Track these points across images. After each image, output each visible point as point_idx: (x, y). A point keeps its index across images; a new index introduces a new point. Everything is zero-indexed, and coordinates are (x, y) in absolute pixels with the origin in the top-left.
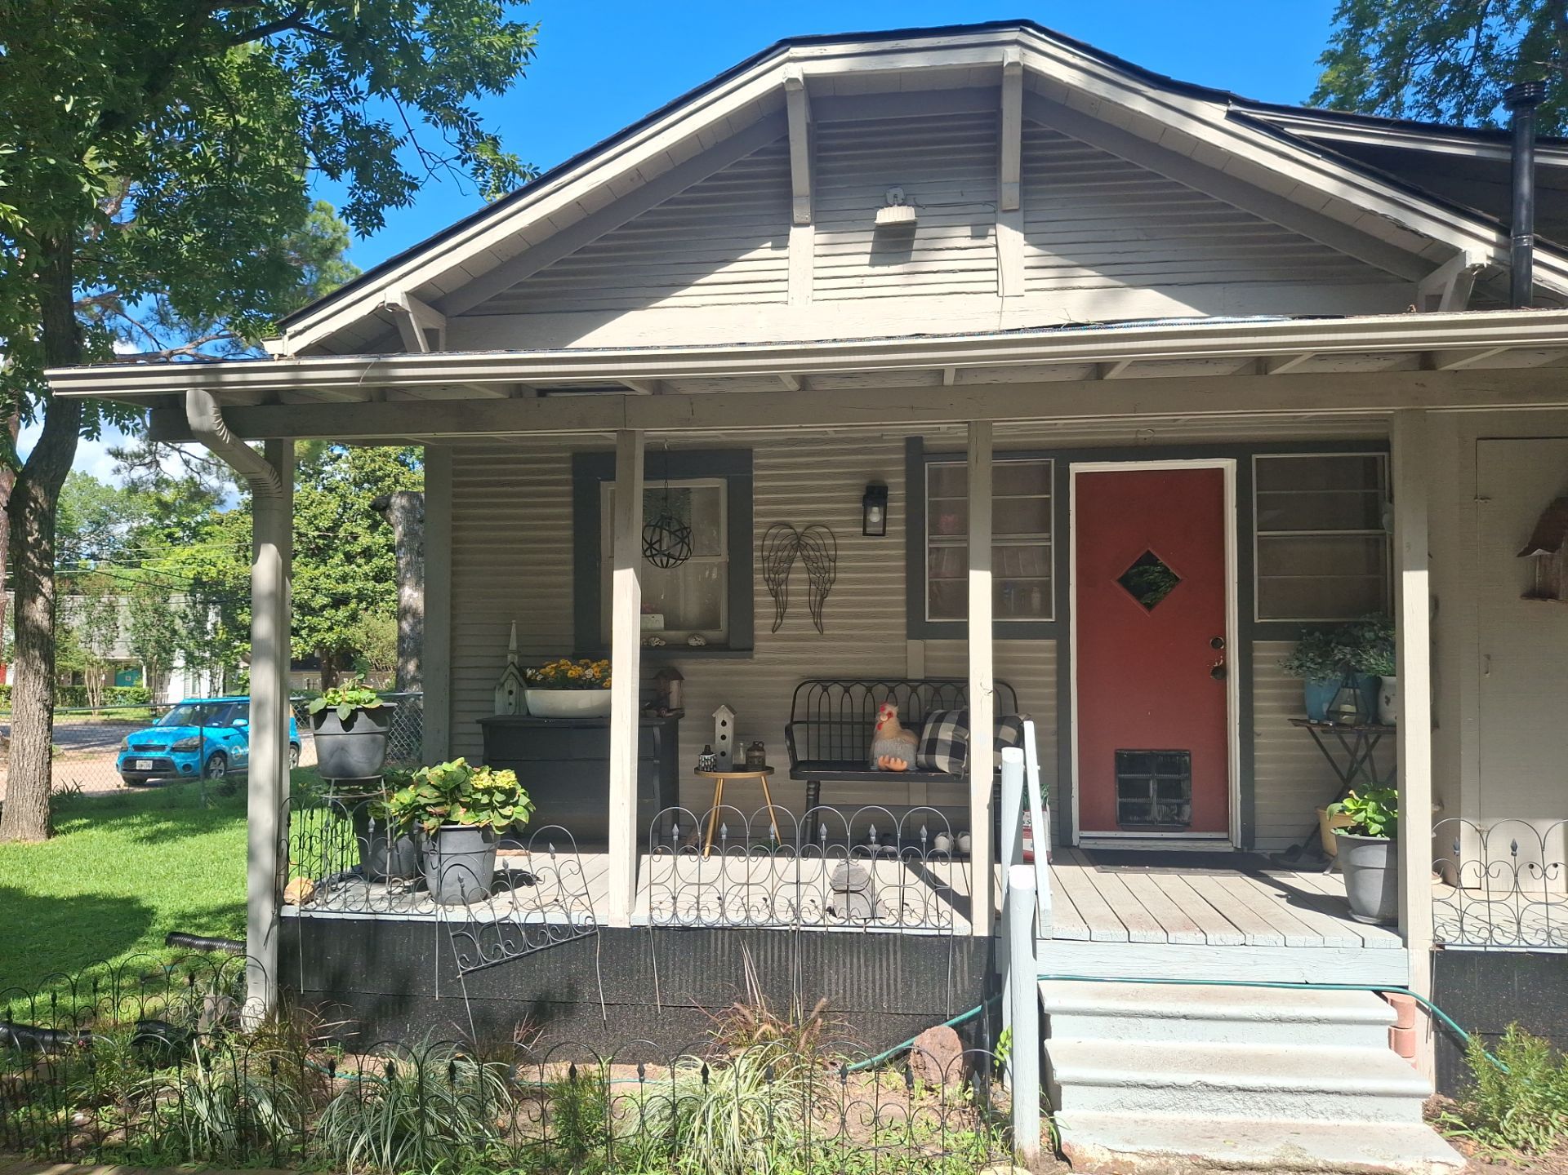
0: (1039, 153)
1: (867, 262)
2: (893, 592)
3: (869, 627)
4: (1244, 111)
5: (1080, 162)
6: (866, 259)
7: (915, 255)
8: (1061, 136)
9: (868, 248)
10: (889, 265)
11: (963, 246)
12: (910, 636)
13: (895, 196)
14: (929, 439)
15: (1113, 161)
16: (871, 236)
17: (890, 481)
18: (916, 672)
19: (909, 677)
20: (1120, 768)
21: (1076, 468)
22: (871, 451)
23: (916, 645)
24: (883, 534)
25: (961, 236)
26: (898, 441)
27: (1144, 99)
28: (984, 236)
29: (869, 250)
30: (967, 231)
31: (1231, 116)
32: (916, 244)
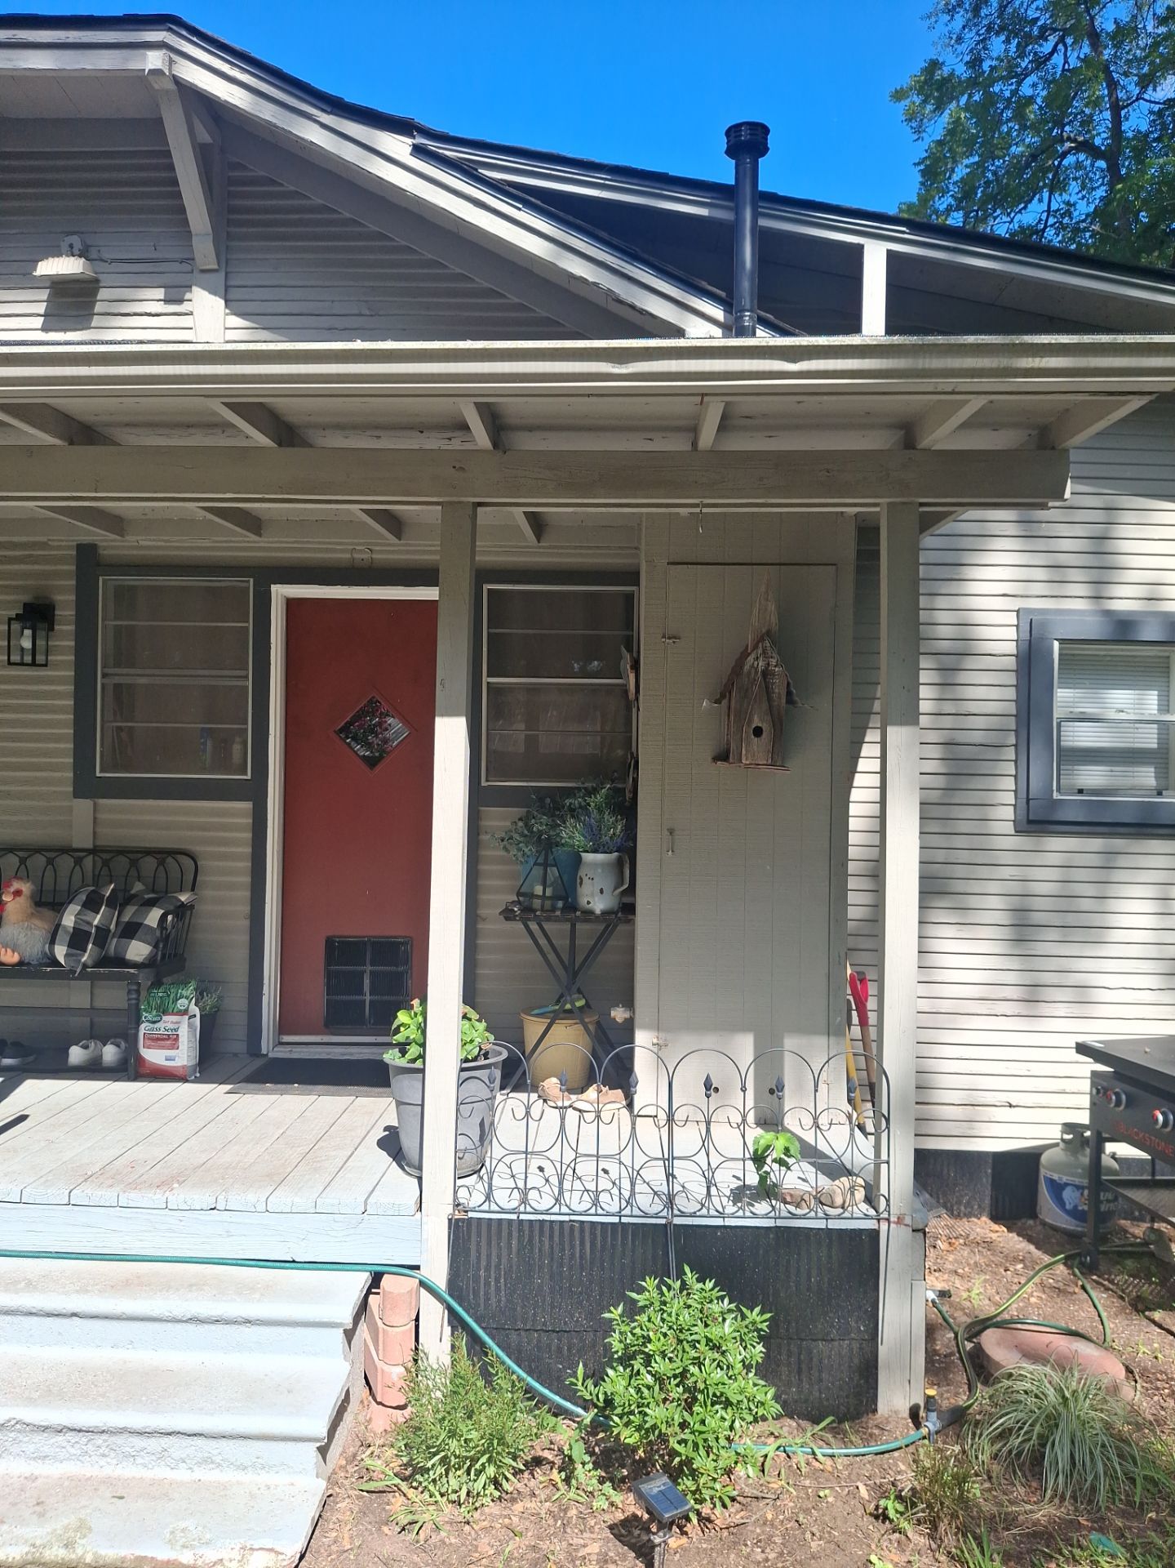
0: (248, 203)
1: (40, 326)
2: (58, 739)
3: (27, 782)
4: (432, 145)
5: (297, 216)
6: (38, 322)
7: (96, 320)
8: (273, 182)
9: (41, 308)
10: (65, 330)
11: (153, 311)
12: (77, 794)
13: (71, 246)
14: (105, 548)
15: (335, 216)
16: (44, 294)
17: (59, 598)
18: (82, 839)
19: (75, 845)
20: (330, 958)
21: (281, 592)
22: (36, 560)
23: (84, 806)
24: (46, 665)
25: (152, 299)
26: (69, 548)
27: (316, 127)
28: (180, 301)
29: (42, 311)
30: (160, 293)
31: (418, 151)
32: (98, 308)
